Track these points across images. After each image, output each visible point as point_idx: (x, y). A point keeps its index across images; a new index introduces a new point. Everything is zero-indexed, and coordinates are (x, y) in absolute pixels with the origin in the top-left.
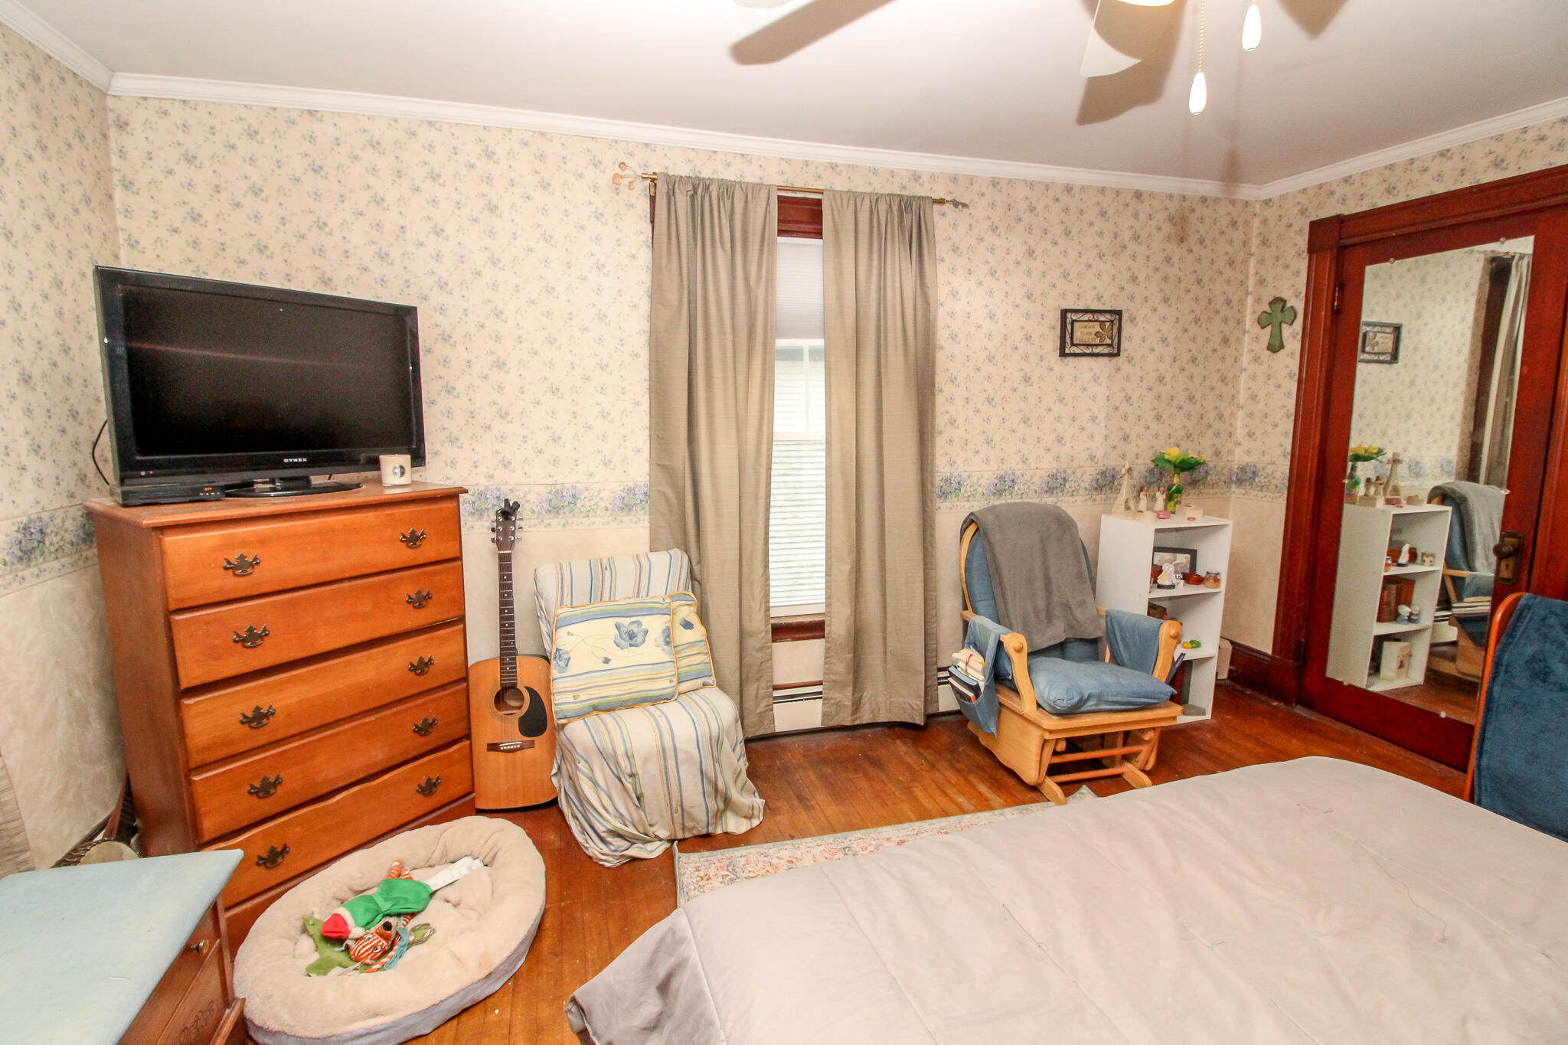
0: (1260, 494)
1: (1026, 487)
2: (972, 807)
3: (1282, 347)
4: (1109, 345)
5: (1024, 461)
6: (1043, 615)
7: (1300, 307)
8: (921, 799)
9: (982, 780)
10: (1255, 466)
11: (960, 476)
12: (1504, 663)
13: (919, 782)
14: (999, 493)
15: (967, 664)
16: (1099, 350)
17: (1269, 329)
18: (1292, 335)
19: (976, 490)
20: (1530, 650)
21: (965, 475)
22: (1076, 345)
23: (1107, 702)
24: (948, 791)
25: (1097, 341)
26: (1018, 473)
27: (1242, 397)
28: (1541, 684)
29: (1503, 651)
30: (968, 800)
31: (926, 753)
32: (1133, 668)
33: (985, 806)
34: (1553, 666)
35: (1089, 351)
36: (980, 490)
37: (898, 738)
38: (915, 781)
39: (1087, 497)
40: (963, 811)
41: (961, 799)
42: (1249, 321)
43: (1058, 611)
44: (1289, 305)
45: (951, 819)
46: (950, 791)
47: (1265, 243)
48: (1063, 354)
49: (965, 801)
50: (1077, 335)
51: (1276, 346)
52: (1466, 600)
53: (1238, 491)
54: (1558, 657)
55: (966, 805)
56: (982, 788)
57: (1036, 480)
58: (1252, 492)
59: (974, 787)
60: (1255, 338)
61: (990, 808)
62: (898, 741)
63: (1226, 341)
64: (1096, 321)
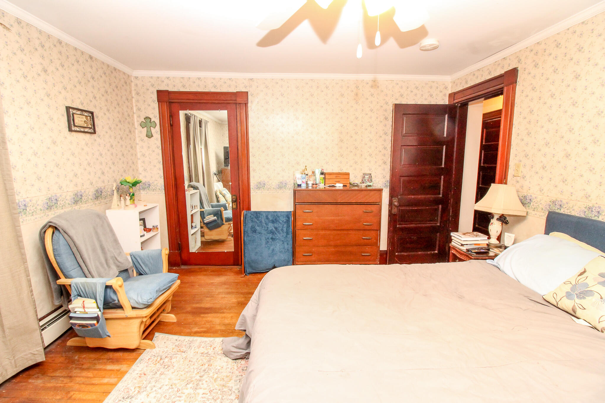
0: (153, 193)
1: (64, 202)
2: (116, 380)
3: (152, 136)
4: (90, 128)
5: (61, 188)
6: (105, 266)
7: (158, 122)
8: (84, 398)
9: (105, 364)
10: (149, 182)
11: (25, 201)
12: (246, 231)
13: (72, 391)
14: (50, 208)
15: (84, 307)
16: (86, 130)
17: (145, 129)
18: (156, 131)
19: (36, 208)
20: (250, 226)
21: (27, 200)
22: (76, 126)
23: (161, 291)
24: (94, 382)
25: (85, 125)
26: (58, 195)
27: (139, 155)
28: (255, 234)
29: (245, 228)
30: (109, 377)
31: (57, 374)
32: (153, 273)
33: (121, 374)
34: (256, 228)
35: (82, 130)
36: (39, 208)
37: (29, 378)
38: (69, 392)
39: (92, 203)
40: (115, 385)
41: (106, 380)
42: (137, 124)
43: (111, 262)
44: (152, 120)
45: (113, 392)
46: (96, 381)
47: (138, 94)
48: (70, 130)
49: (109, 379)
50: (76, 121)
51: (150, 136)
52: (206, 217)
53: (143, 192)
54: (257, 225)
55: (113, 380)
56: (110, 367)
57: (68, 198)
58: (149, 192)
59: (105, 370)
60: (141, 132)
61: (124, 373)
62: (30, 381)
63: (130, 132)
64: (83, 115)
